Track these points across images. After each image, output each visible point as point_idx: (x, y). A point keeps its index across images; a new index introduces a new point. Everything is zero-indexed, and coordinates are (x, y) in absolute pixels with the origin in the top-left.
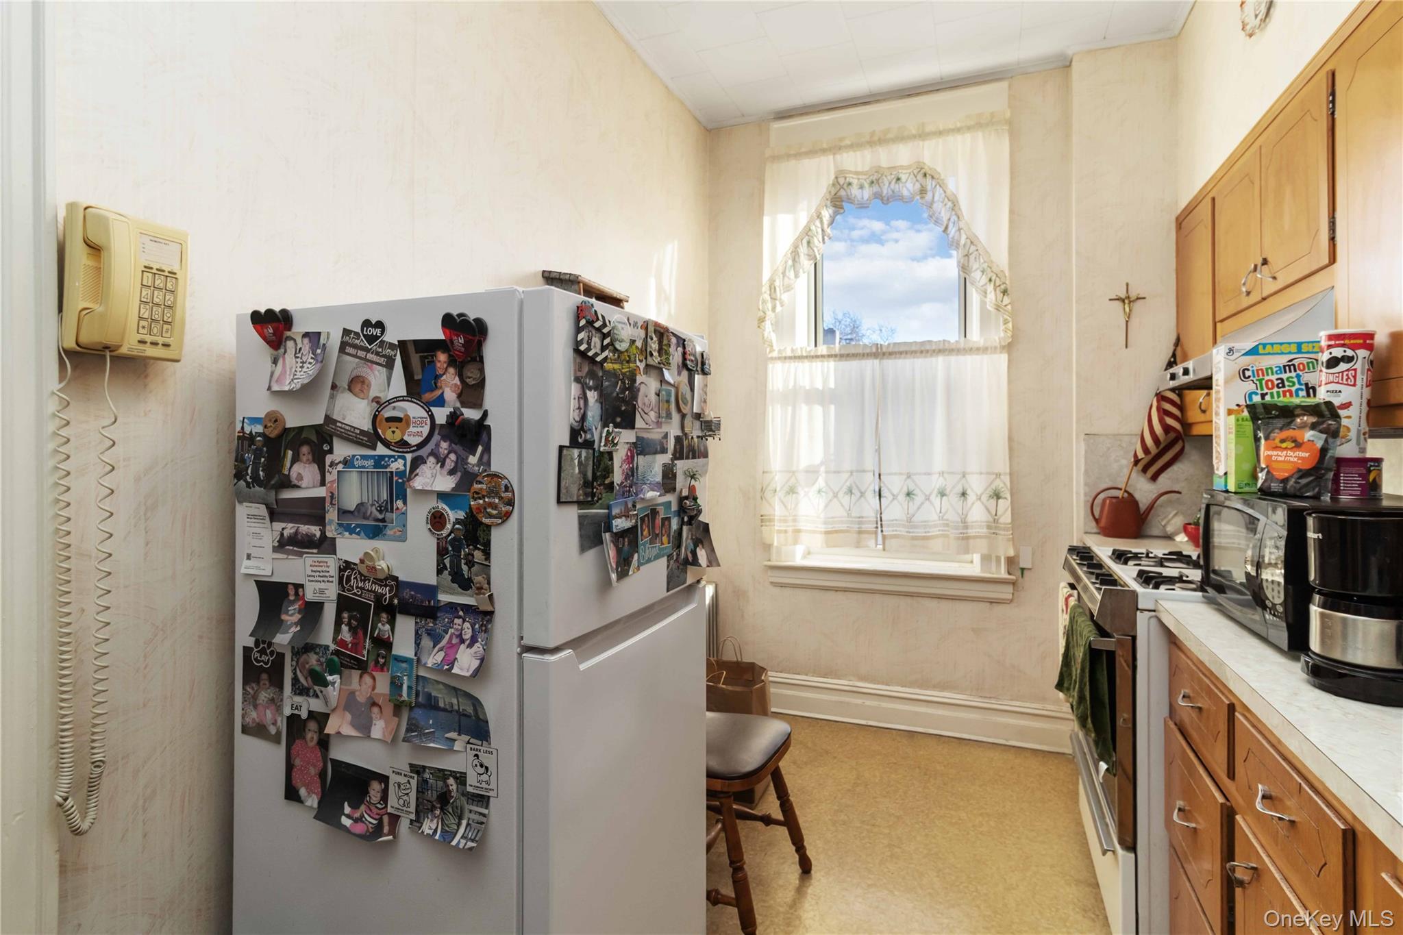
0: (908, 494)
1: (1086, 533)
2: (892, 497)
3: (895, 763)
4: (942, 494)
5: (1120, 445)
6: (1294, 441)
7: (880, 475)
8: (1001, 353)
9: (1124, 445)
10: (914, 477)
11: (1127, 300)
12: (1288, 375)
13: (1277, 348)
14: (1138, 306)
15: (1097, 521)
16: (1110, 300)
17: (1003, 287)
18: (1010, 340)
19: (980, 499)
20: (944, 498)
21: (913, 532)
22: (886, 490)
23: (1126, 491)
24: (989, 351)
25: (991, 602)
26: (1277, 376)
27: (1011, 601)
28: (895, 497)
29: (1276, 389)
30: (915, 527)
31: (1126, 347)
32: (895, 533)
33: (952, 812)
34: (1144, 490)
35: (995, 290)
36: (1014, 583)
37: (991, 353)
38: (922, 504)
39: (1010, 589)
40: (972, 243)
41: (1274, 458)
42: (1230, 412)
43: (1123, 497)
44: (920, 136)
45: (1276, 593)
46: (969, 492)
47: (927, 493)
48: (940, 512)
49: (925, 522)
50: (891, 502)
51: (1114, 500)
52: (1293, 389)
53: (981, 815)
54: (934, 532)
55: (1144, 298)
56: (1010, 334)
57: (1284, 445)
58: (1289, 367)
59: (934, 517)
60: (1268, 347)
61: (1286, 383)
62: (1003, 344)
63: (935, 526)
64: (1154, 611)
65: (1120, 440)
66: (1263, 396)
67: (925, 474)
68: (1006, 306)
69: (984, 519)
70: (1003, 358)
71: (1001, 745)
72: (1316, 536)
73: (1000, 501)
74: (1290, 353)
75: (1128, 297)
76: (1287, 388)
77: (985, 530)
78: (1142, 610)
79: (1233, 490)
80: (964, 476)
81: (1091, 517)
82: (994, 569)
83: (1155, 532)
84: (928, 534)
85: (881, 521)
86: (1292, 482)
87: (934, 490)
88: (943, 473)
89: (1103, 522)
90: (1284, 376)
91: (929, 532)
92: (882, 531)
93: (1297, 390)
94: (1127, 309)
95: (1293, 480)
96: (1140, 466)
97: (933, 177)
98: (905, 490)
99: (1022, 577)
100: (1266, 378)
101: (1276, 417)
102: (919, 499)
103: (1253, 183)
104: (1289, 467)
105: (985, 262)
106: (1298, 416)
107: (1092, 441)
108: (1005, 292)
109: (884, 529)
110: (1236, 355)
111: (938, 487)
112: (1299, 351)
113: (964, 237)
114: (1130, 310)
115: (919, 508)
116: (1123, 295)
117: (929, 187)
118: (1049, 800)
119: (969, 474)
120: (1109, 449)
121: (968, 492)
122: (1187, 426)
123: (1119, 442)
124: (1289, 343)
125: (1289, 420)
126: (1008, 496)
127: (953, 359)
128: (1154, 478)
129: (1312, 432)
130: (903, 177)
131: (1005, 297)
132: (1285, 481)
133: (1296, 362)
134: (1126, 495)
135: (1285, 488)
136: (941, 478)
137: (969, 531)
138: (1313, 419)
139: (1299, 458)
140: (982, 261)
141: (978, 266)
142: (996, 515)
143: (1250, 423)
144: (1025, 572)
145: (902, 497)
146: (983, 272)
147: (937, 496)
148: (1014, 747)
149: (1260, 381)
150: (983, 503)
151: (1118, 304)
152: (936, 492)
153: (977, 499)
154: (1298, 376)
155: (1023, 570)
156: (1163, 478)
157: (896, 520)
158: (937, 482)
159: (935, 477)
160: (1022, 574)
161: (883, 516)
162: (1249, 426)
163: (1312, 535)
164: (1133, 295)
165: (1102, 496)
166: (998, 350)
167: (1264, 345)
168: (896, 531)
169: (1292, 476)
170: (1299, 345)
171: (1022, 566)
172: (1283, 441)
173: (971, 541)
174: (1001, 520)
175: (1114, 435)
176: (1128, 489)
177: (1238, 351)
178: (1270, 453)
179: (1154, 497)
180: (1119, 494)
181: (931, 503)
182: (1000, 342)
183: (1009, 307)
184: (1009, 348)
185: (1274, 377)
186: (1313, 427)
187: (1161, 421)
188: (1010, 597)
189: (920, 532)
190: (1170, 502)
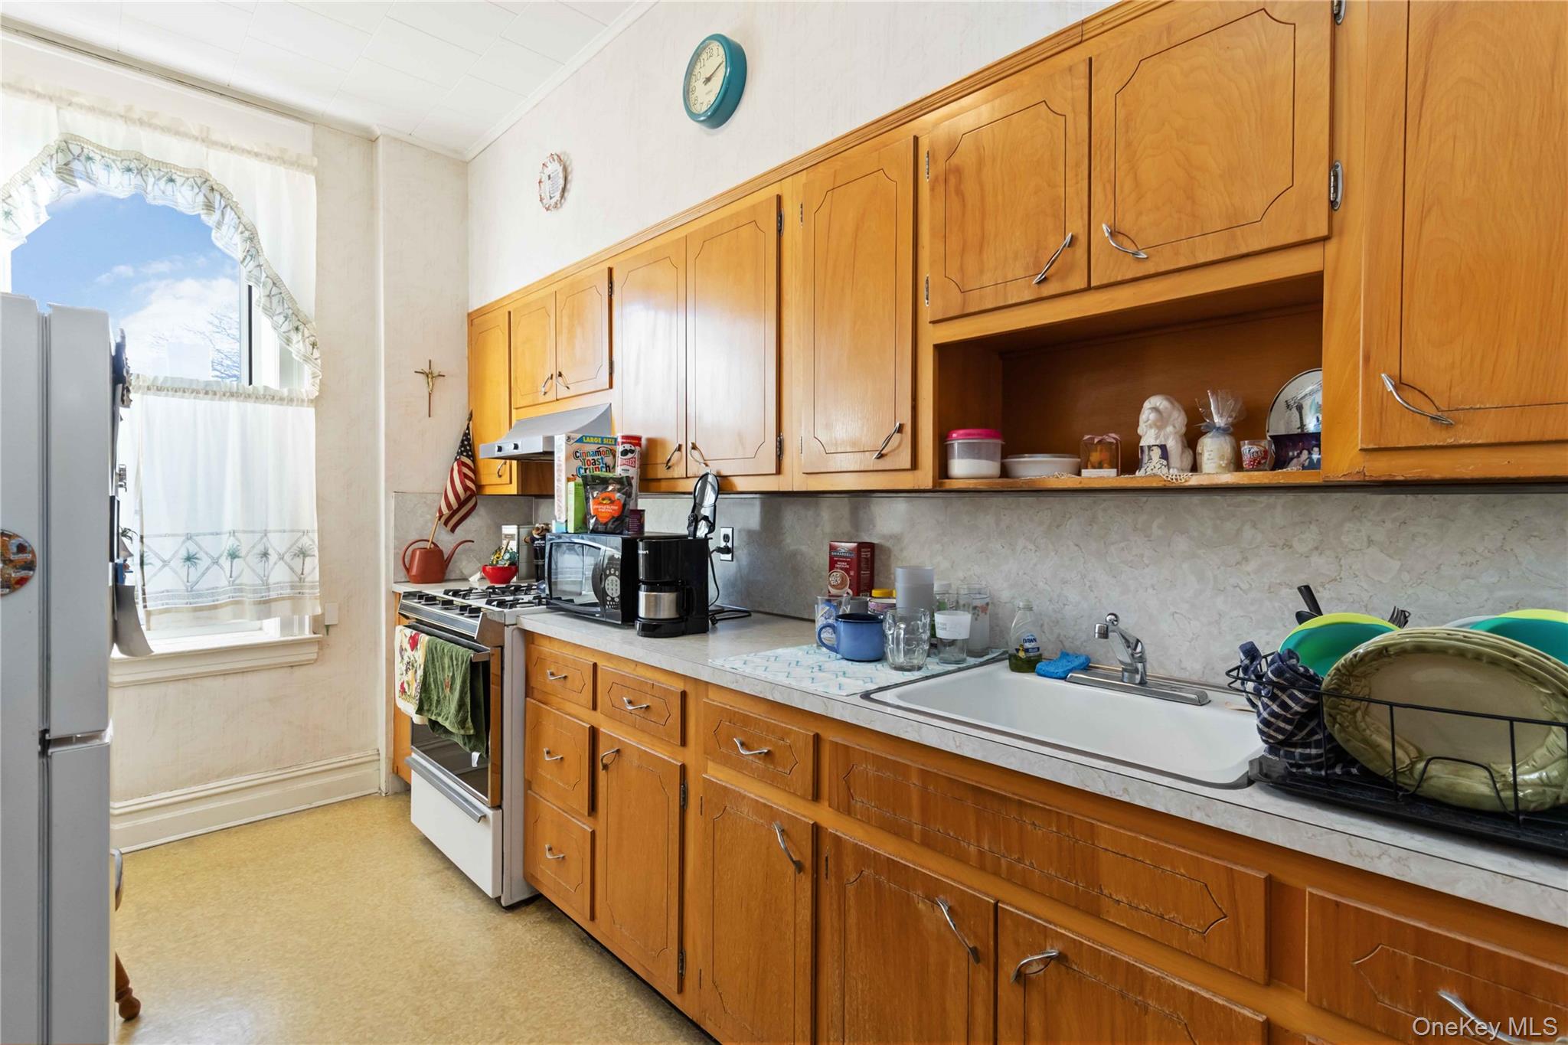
0: (189, 559)
1: (395, 583)
2: (161, 564)
3: (184, 874)
4: (233, 556)
5: (425, 502)
6: (610, 500)
7: (142, 537)
8: (308, 406)
9: (428, 502)
10: (197, 538)
11: (429, 375)
12: (598, 457)
13: (592, 440)
14: (439, 381)
15: (408, 570)
16: (416, 372)
17: (312, 339)
18: (317, 394)
19: (282, 559)
20: (236, 560)
21: (195, 603)
22: (152, 555)
23: (433, 543)
24: (295, 403)
25: (292, 666)
26: (592, 458)
27: (316, 660)
28: (165, 563)
29: (592, 466)
30: (200, 596)
31: (429, 416)
32: (165, 607)
33: (285, 883)
34: (446, 541)
35: (304, 341)
36: (319, 642)
37: (297, 405)
38: (208, 569)
39: (315, 649)
40: (274, 284)
41: (599, 510)
42: (569, 480)
43: (430, 548)
44: (203, 141)
45: (614, 592)
46: (271, 551)
47: (216, 556)
48: (231, 577)
49: (213, 588)
50: (160, 569)
51: (423, 550)
52: (600, 466)
53: (317, 871)
54: (223, 599)
55: (444, 376)
56: (317, 388)
57: (604, 502)
58: (598, 452)
59: (224, 582)
60: (588, 438)
61: (597, 463)
62: (311, 398)
63: (224, 593)
64: (516, 624)
65: (425, 498)
66: (586, 469)
67: (212, 534)
68: (316, 359)
69: (287, 579)
70: (312, 411)
71: (304, 810)
72: (645, 552)
73: (308, 560)
74: (598, 443)
75: (431, 373)
76: (597, 466)
77: (288, 591)
78: (508, 626)
79: (573, 532)
80: (266, 535)
81: (402, 566)
82: (296, 630)
83: (453, 577)
84: (216, 603)
85: (144, 594)
86: (610, 525)
87: (223, 552)
88: (234, 532)
89: (414, 571)
90: (596, 458)
91: (217, 600)
92: (145, 607)
93: (602, 467)
94: (431, 384)
95: (611, 523)
96: (443, 519)
97: (221, 195)
98: (183, 553)
99: (328, 634)
100: (587, 458)
101: (598, 484)
102: (204, 562)
103: (549, 316)
104: (608, 515)
105: (289, 308)
106: (610, 484)
107: (400, 498)
108: (314, 345)
109: (148, 604)
110: (572, 441)
111: (228, 548)
112: (602, 443)
113: (264, 275)
114: (433, 385)
115: (203, 574)
116: (427, 370)
117: (217, 205)
118: (376, 833)
119: (270, 532)
120: (416, 505)
121: (269, 552)
122: (480, 487)
123: (424, 500)
124: (598, 437)
125: (605, 486)
126: (316, 553)
127: (250, 406)
128: (453, 530)
129: (619, 494)
130: (179, 180)
131: (315, 350)
132: (606, 524)
133: (601, 449)
134: (432, 546)
135: (606, 528)
136: (232, 538)
137: (271, 593)
138: (618, 486)
139: (613, 510)
140: (286, 306)
141: (281, 311)
142: (302, 574)
143: (582, 487)
144: (331, 629)
145: (178, 564)
146: (286, 318)
147: (227, 559)
148: (318, 807)
149: (584, 460)
150: (286, 563)
151: (422, 377)
152: (225, 554)
153: (280, 559)
154: (602, 459)
155: (328, 627)
156: (458, 530)
157: (168, 591)
158: (228, 543)
159: (225, 537)
160: (328, 631)
161: (146, 587)
162: (581, 489)
163: (641, 552)
164: (436, 371)
165: (411, 549)
166: (306, 404)
167: (586, 437)
168: (167, 604)
169: (609, 521)
170: (602, 438)
171: (326, 624)
172: (603, 499)
173: (273, 604)
174: (308, 579)
175: (420, 493)
176: (434, 541)
177: (573, 439)
178: (597, 507)
179: (452, 547)
180: (428, 545)
181: (222, 567)
182: (307, 396)
183: (319, 361)
184: (316, 402)
185: (590, 458)
186: (619, 491)
187: (462, 483)
188: (314, 656)
189: (207, 602)
190: (465, 551)
